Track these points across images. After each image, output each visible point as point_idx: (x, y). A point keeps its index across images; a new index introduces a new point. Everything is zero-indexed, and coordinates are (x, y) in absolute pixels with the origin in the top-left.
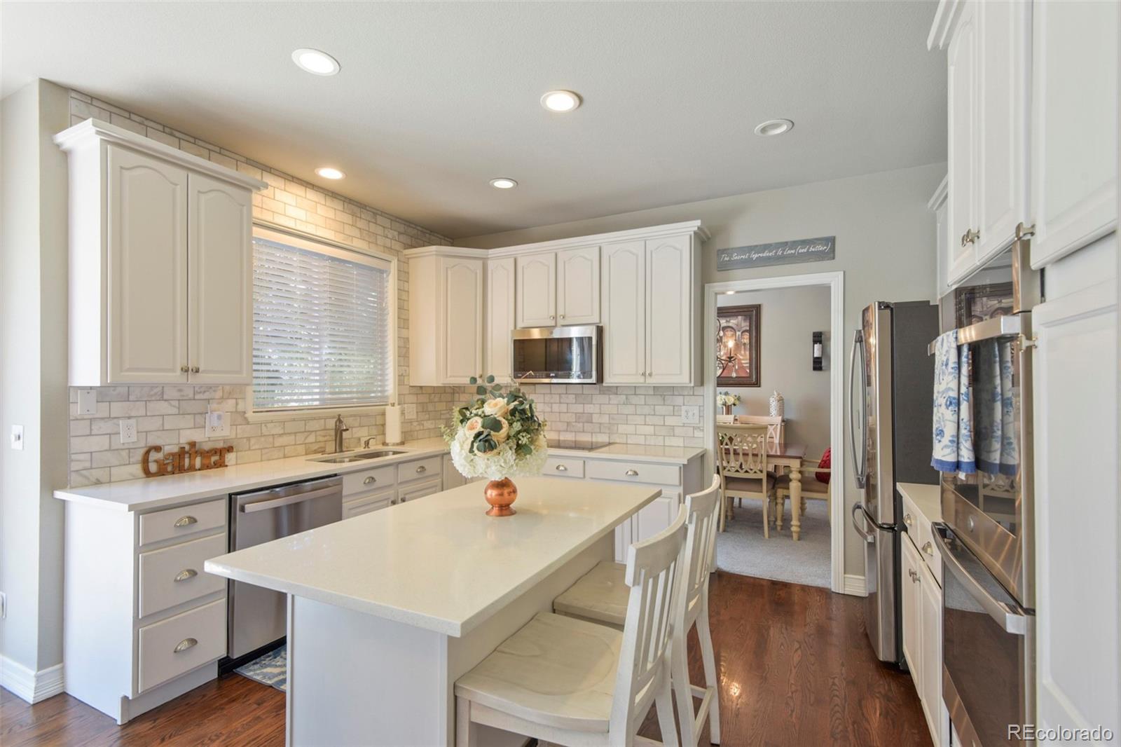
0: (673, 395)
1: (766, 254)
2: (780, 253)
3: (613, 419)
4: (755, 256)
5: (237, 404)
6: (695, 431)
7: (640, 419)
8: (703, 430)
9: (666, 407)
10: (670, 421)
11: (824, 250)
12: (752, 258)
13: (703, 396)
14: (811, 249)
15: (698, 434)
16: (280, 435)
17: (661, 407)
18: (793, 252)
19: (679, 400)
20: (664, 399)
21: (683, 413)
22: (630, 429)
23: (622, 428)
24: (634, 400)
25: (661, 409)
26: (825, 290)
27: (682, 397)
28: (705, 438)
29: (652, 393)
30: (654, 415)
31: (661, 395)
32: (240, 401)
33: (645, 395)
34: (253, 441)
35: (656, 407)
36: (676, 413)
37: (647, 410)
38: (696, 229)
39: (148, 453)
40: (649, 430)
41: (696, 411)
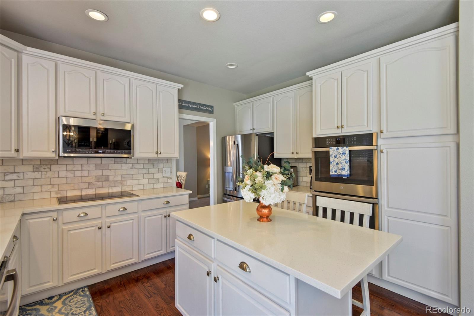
0: (158, 163)
1: (194, 106)
2: (199, 107)
3: (124, 177)
4: (191, 106)
6: (168, 180)
7: (141, 176)
8: (172, 179)
9: (155, 169)
10: (157, 176)
12: (190, 106)
13: (172, 163)
14: (208, 109)
15: (170, 181)
17: (152, 169)
18: (202, 108)
19: (161, 165)
20: (153, 165)
21: (164, 172)
22: (135, 182)
23: (129, 182)
24: (137, 166)
25: (152, 170)
27: (162, 164)
28: (173, 182)
29: (147, 162)
30: (149, 173)
31: (152, 163)
33: (143, 163)
35: (149, 169)
36: (160, 172)
37: (144, 171)
38: (180, 88)
40: (146, 181)
41: (169, 169)
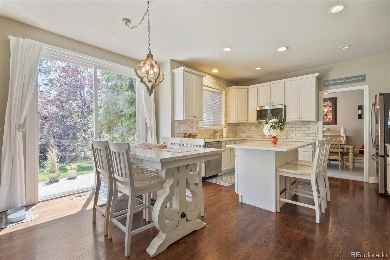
0: (308, 124)
1: (341, 81)
2: (346, 80)
3: (288, 132)
4: (337, 82)
5: (197, 126)
6: (316, 135)
7: (297, 132)
8: (319, 134)
9: (306, 128)
10: (307, 132)
11: (362, 79)
12: (336, 83)
13: (319, 124)
14: (357, 79)
15: (317, 135)
16: (204, 133)
17: (304, 128)
18: (350, 80)
19: (310, 126)
20: (305, 126)
21: (312, 130)
22: (294, 134)
23: (291, 134)
24: (295, 126)
25: (304, 129)
26: (362, 91)
27: (311, 125)
28: (320, 137)
29: (301, 124)
30: (302, 130)
31: (304, 125)
32: (197, 125)
33: (299, 125)
34: (200, 134)
35: (302, 128)
36: (309, 130)
37: (299, 129)
38: (317, 75)
39: (185, 135)
40: (301, 135)
41: (316, 128)
